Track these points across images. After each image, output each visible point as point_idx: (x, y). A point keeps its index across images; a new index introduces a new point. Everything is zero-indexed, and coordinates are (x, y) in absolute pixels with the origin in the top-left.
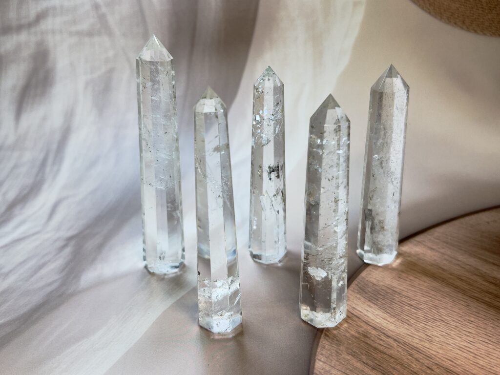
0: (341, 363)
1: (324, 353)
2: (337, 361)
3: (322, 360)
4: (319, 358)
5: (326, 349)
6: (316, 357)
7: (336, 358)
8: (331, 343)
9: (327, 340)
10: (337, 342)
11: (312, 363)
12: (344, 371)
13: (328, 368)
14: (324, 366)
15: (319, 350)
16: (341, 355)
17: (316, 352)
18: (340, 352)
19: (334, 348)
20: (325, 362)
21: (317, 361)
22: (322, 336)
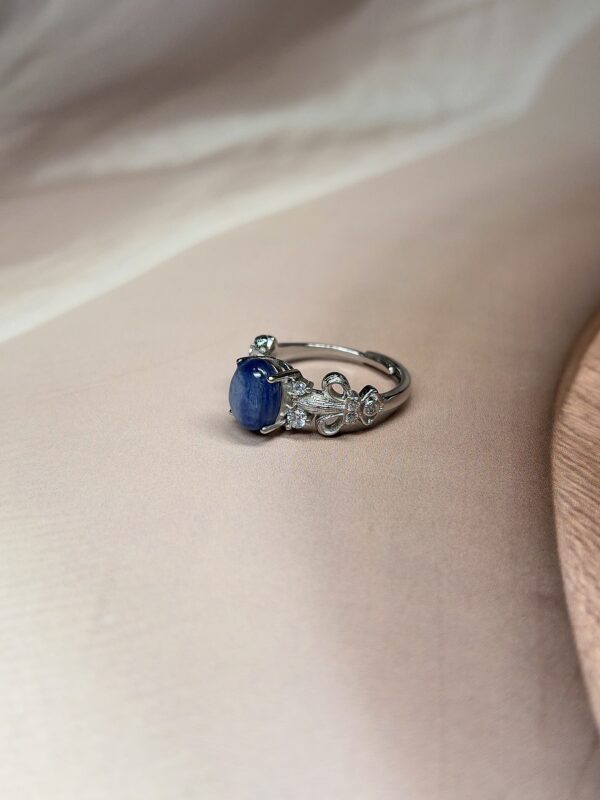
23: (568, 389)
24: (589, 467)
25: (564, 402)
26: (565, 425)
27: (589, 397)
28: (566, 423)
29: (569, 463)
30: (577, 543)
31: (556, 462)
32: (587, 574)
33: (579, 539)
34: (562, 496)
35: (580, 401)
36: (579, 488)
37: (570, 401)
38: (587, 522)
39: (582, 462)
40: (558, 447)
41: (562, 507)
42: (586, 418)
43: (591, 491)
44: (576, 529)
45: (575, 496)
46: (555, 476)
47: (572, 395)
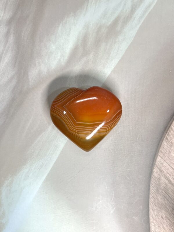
0: (169, 158)
1: (163, 151)
2: (168, 157)
3: (161, 156)
4: (160, 155)
5: (164, 149)
6: (159, 154)
7: (168, 155)
8: (168, 144)
9: (166, 141)
10: (171, 144)
11: (155, 158)
12: (169, 164)
13: (162, 161)
14: (161, 160)
15: (161, 149)
16: (171, 153)
17: (159, 150)
18: (171, 151)
19: (169, 148)
20: (162, 158)
21: (158, 156)
22: (165, 139)
23: (155, 164)
24: (155, 186)
25: (154, 168)
26: (153, 175)
27: (158, 166)
28: (153, 174)
29: (153, 186)
30: (152, 204)
31: (151, 185)
32: (152, 210)
33: (152, 203)
34: (151, 194)
35: (156, 167)
36: (153, 191)
37: (155, 168)
38: (154, 199)
39: (154, 185)
40: (151, 182)
41: (151, 196)
42: (157, 172)
43: (155, 192)
44: (152, 201)
45: (153, 193)
46: (150, 189)
47: (155, 166)
